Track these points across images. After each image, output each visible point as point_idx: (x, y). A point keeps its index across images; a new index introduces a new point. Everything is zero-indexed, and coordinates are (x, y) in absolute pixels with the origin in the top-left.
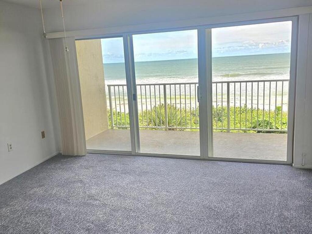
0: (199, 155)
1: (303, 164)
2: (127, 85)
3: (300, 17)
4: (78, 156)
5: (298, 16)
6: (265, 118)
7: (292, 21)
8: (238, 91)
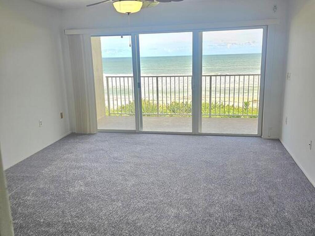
0: (191, 132)
1: (269, 136)
2: (134, 77)
3: (268, 26)
4: (90, 134)
5: (267, 26)
6: (234, 113)
7: (263, 28)
8: (219, 84)
